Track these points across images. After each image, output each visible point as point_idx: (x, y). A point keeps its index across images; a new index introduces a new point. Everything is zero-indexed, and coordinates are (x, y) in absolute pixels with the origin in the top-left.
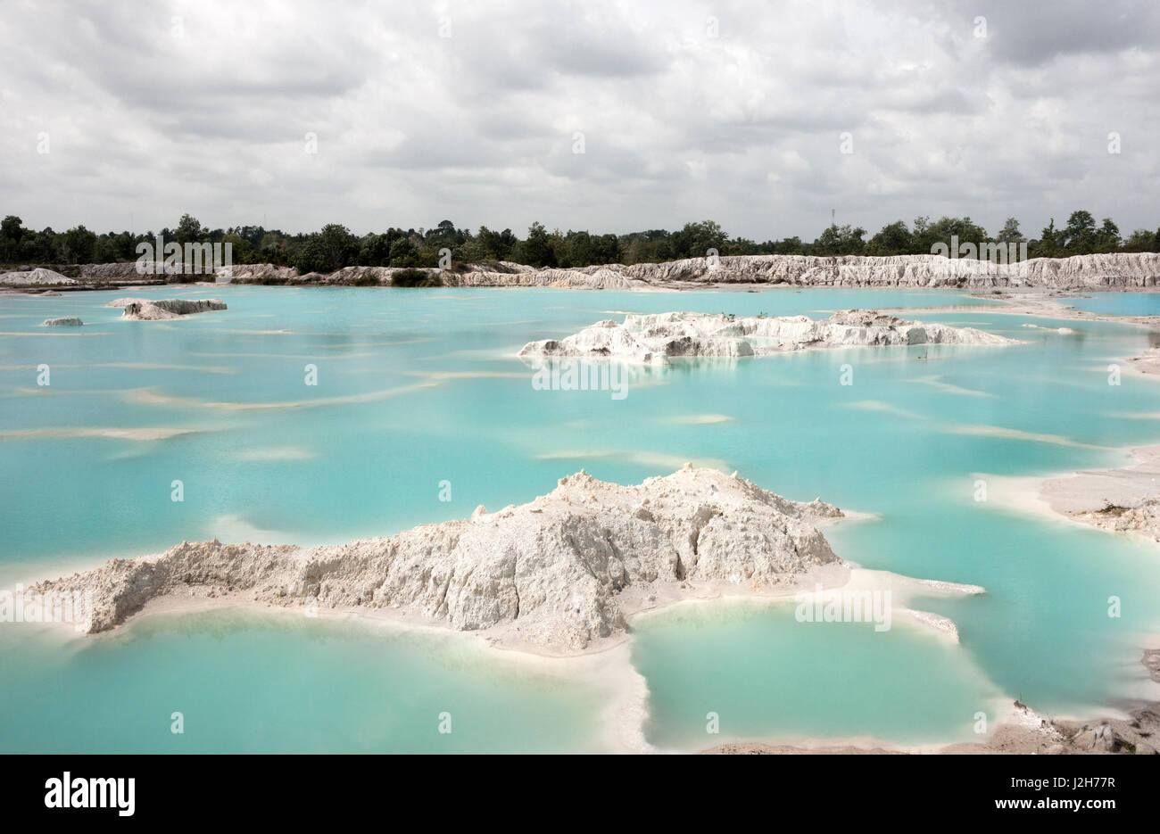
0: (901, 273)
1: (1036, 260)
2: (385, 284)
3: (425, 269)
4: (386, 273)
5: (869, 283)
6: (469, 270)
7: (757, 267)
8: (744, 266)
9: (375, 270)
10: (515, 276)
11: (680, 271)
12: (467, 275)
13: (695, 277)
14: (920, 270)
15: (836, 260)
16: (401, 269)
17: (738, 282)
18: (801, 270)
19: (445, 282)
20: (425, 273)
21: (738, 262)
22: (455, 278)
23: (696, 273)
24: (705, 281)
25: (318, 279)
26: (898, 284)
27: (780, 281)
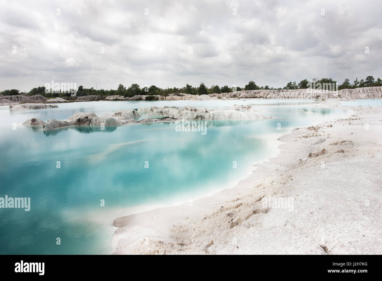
0: (299, 94)
1: (344, 89)
2: (144, 100)
3: (155, 96)
4: (144, 97)
5: (288, 98)
6: (168, 96)
7: (255, 93)
8: (252, 93)
9: (142, 96)
10: (181, 97)
11: (233, 95)
12: (167, 97)
13: (238, 96)
14: (305, 93)
15: (280, 91)
16: (148, 96)
17: (248, 98)
18: (268, 94)
19: (160, 99)
20: (154, 97)
21: (251, 92)
22: (163, 98)
23: (237, 96)
24: (239, 98)
25: (128, 99)
26: (297, 98)
27: (261, 97)
